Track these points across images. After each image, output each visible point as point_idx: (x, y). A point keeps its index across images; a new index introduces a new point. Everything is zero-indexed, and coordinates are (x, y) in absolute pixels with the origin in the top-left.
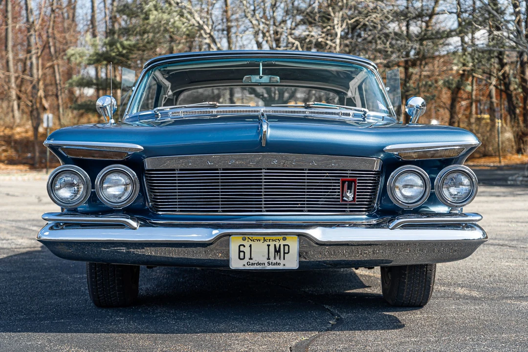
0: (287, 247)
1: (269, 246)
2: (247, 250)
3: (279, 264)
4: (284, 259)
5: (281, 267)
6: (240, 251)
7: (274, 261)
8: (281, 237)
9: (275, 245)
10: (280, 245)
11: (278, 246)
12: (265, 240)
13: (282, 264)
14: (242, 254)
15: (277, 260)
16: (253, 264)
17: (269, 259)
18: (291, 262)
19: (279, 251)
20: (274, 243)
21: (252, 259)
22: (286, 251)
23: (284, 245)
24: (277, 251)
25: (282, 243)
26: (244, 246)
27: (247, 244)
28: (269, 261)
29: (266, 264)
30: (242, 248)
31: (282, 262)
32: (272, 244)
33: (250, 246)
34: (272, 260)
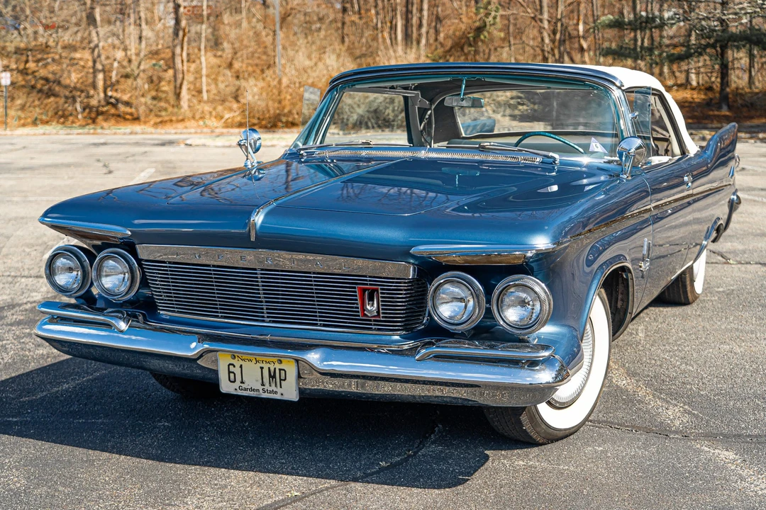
0: (283, 372)
1: (262, 368)
2: (237, 370)
3: (276, 393)
4: (281, 387)
5: (278, 397)
6: (229, 372)
7: (270, 389)
8: (275, 359)
9: (269, 368)
10: (275, 369)
11: (272, 370)
12: (257, 361)
13: (279, 394)
14: (232, 375)
15: (273, 388)
16: (246, 389)
17: (263, 385)
18: (289, 392)
19: (274, 377)
20: (268, 365)
21: (244, 383)
22: (283, 377)
23: (280, 370)
24: (272, 376)
25: (278, 366)
26: (234, 366)
27: (237, 363)
28: (263, 387)
29: (261, 391)
30: (232, 368)
31: (279, 390)
32: (266, 366)
33: (241, 366)
34: (267, 387)
